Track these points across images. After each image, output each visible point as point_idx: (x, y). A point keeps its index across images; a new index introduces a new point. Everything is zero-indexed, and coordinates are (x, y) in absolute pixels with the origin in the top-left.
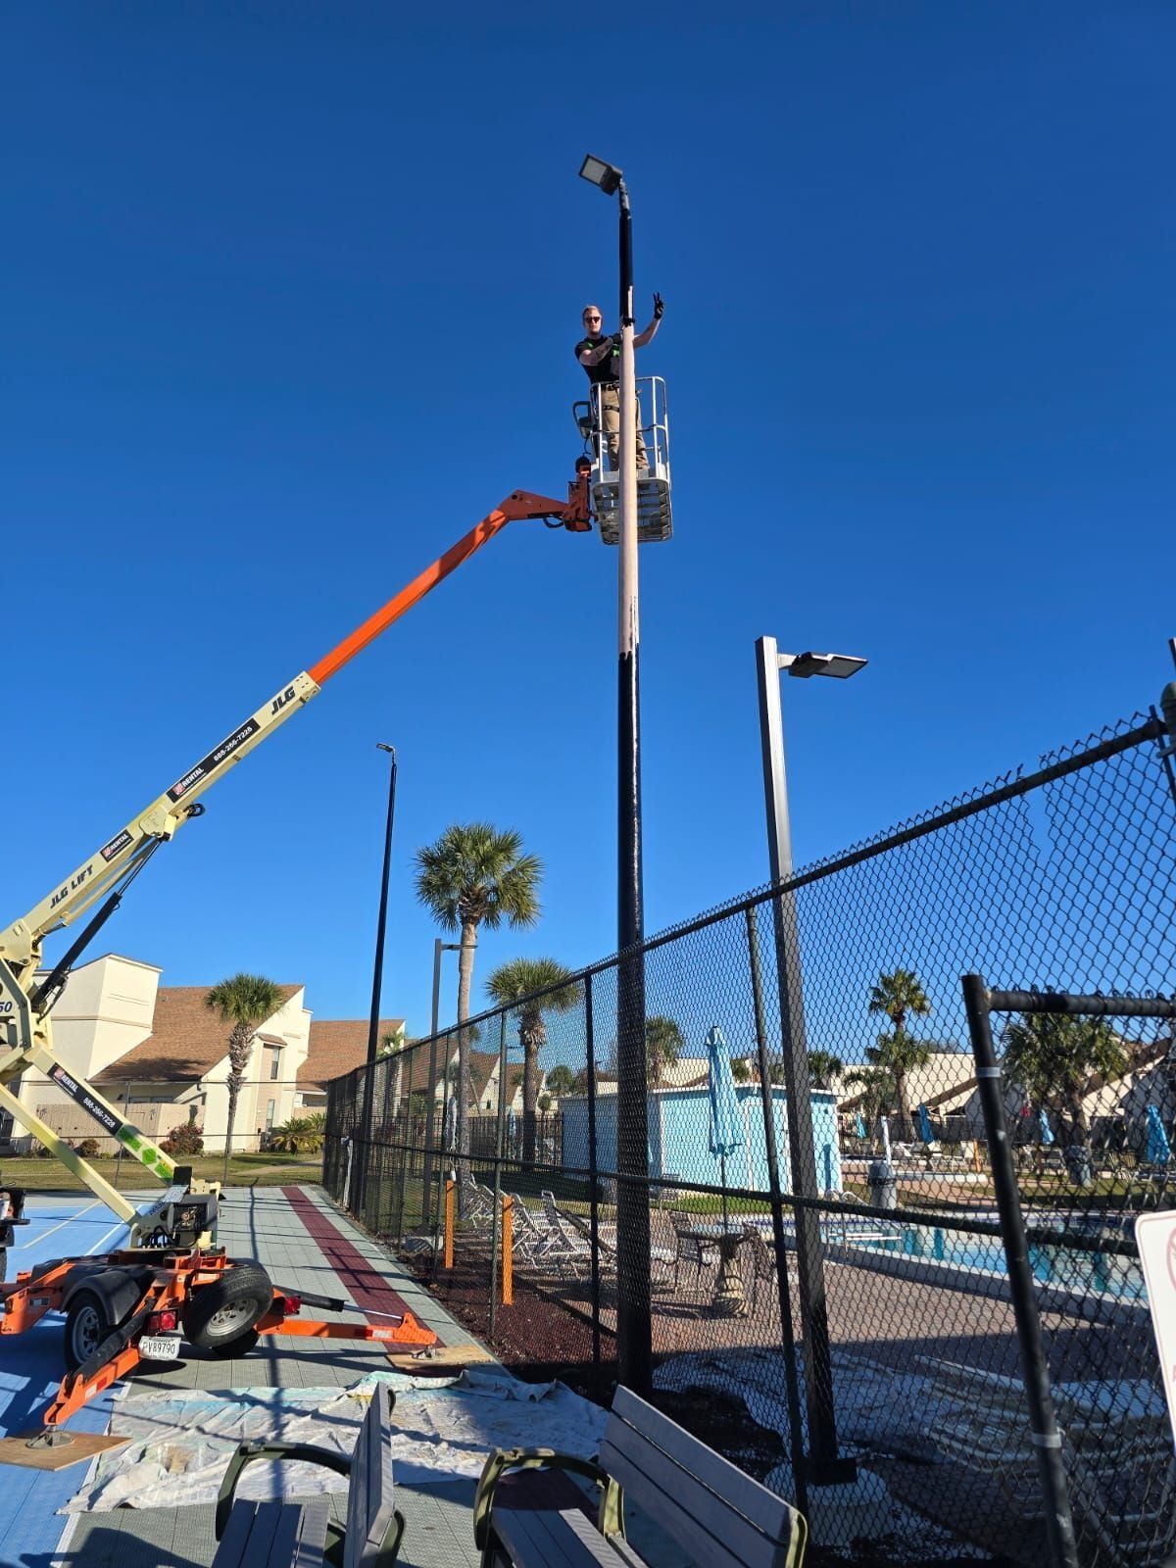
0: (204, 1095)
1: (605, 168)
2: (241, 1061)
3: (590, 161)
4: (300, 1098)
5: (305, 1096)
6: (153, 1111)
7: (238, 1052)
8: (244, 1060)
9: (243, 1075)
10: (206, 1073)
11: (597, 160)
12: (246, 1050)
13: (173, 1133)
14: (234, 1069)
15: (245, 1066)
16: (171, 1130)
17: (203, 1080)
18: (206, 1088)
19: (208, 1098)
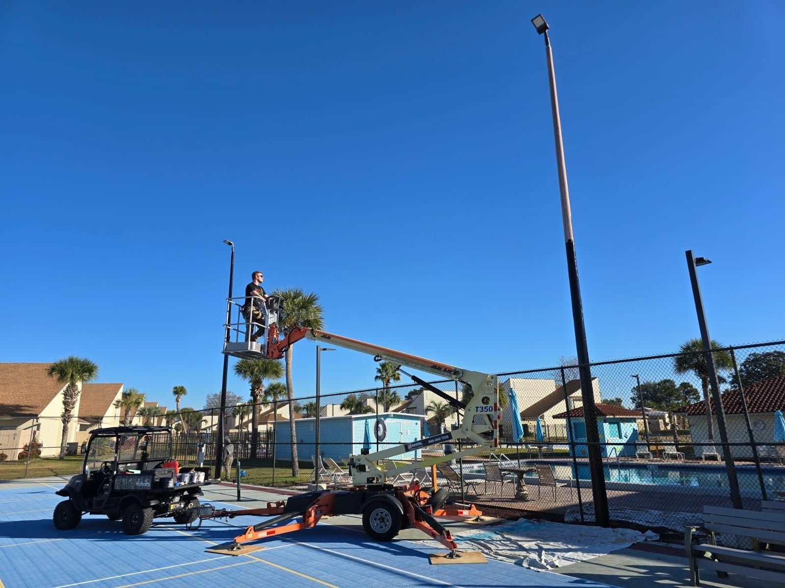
0: (38, 426)
1: (543, 22)
2: (71, 406)
3: (540, 17)
4: (79, 426)
5: (81, 425)
6: (15, 434)
7: (69, 401)
8: (73, 405)
9: (71, 413)
10: (40, 412)
11: (542, 18)
12: (75, 400)
13: (26, 446)
14: (66, 410)
15: (73, 408)
16: (25, 444)
17: (39, 416)
18: (41, 421)
19: (41, 427)
